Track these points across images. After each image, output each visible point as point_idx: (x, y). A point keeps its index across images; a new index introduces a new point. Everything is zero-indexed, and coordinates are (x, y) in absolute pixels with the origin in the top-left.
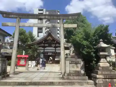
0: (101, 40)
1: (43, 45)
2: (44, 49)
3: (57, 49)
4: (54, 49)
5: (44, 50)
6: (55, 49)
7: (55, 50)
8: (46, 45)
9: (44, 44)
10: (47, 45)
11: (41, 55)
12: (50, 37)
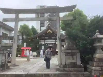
0: (97, 31)
4: (54, 41)
5: (45, 42)
6: (55, 41)
7: (55, 42)
11: (42, 46)
12: (49, 30)
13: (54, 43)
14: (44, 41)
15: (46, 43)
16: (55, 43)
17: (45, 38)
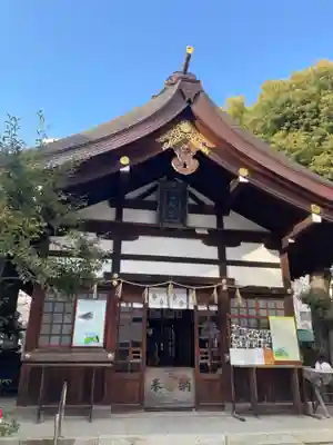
1: (103, 212)
2: (117, 247)
3: (231, 253)
4: (211, 252)
5: (117, 257)
6: (222, 253)
7: (222, 262)
8: (132, 216)
9: (119, 204)
10: (145, 217)
11: (83, 306)
12: (185, 127)
13: (213, 272)
14: (106, 246)
15: (127, 267)
16: (223, 272)
17: (119, 215)
